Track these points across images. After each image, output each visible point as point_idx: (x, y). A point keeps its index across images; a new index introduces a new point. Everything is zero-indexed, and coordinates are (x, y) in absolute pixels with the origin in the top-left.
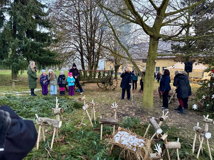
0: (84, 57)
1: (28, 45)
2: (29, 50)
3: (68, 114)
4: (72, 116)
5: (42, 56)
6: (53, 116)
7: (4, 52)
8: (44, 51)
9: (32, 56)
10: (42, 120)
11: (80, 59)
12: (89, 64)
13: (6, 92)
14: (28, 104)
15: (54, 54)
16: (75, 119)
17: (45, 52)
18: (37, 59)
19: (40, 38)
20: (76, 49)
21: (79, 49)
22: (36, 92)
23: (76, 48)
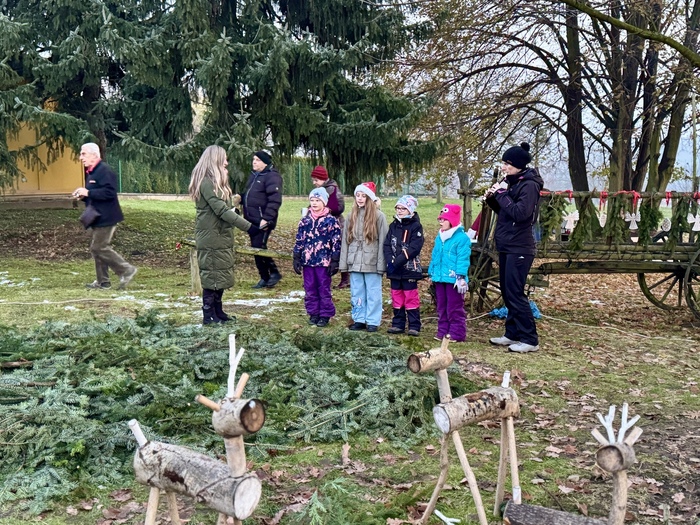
0: (588, 118)
1: (275, 66)
2: (279, 94)
3: (387, 445)
4: (402, 459)
5: (343, 121)
6: (304, 445)
7: (177, 106)
8: (356, 94)
9: (295, 120)
10: (160, 460)
11: (565, 128)
12: (614, 159)
13: (161, 298)
14: (208, 365)
15: (404, 108)
16: (410, 479)
17: (360, 98)
18: (320, 135)
19: (336, 25)
20: (542, 71)
21: (562, 73)
22: (292, 304)
23: (540, 63)
